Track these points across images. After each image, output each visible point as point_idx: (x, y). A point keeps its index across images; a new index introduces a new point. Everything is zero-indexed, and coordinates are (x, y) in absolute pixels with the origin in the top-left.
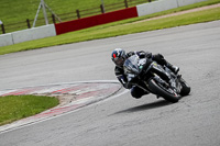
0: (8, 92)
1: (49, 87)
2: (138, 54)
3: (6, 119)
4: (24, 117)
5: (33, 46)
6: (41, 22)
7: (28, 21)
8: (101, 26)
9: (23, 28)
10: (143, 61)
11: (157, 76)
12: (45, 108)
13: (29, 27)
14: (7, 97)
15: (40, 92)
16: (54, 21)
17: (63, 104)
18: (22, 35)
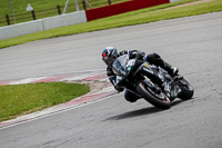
0: (38, 79)
1: (80, 74)
2: (131, 53)
3: (37, 106)
4: (54, 104)
5: (64, 33)
6: (71, 9)
7: (58, 7)
8: (133, 13)
9: (53, 14)
10: (132, 62)
12: (75, 96)
13: (60, 13)
14: (38, 84)
15: (70, 80)
16: (85, 7)
17: (93, 92)
18: (53, 21)
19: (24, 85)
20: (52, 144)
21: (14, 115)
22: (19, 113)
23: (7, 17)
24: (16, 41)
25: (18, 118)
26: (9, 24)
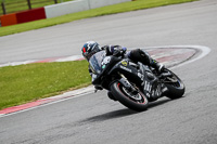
10: (107, 60)
11: (124, 78)
19: (70, 63)
21: (60, 91)
22: (66, 89)
24: (63, 20)
26: (56, 3)
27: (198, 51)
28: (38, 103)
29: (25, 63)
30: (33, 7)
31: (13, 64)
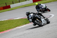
3: (21, 25)
13: (26, 1)
18: (24, 3)
19: (17, 19)
20: (25, 34)
21: (15, 27)
22: (17, 27)
23: (13, 2)
24: (15, 8)
25: (16, 28)
26: (13, 4)
27: (51, 16)
28: (9, 30)
29: (5, 20)
30: (7, 5)
31: (2, 20)
